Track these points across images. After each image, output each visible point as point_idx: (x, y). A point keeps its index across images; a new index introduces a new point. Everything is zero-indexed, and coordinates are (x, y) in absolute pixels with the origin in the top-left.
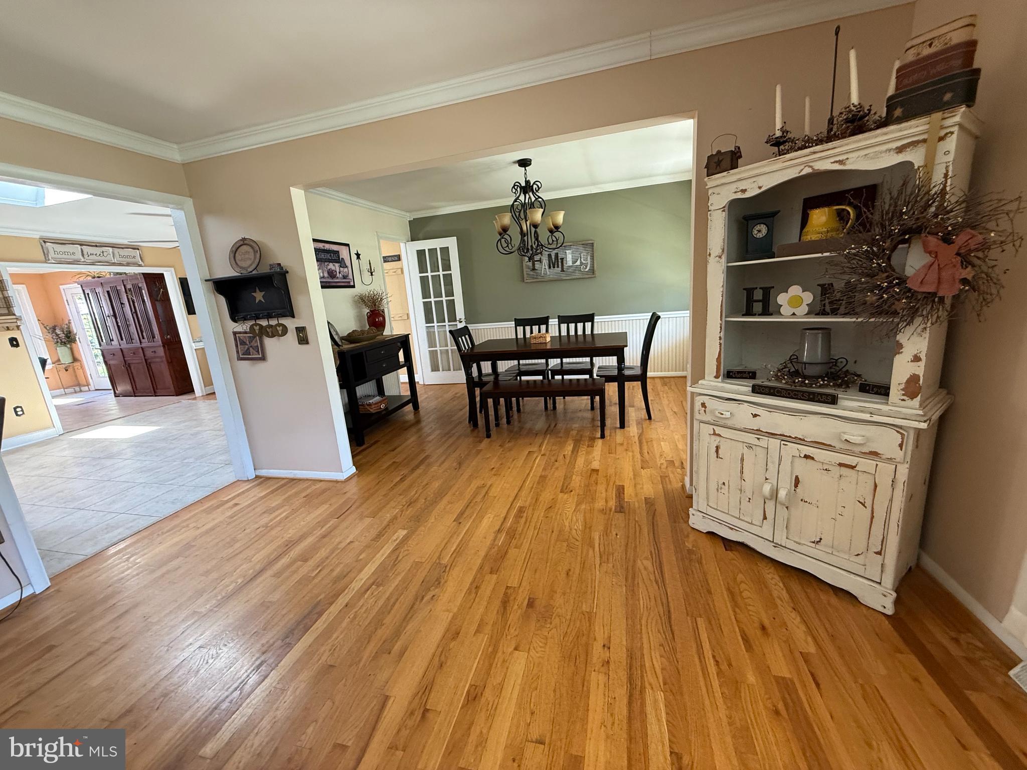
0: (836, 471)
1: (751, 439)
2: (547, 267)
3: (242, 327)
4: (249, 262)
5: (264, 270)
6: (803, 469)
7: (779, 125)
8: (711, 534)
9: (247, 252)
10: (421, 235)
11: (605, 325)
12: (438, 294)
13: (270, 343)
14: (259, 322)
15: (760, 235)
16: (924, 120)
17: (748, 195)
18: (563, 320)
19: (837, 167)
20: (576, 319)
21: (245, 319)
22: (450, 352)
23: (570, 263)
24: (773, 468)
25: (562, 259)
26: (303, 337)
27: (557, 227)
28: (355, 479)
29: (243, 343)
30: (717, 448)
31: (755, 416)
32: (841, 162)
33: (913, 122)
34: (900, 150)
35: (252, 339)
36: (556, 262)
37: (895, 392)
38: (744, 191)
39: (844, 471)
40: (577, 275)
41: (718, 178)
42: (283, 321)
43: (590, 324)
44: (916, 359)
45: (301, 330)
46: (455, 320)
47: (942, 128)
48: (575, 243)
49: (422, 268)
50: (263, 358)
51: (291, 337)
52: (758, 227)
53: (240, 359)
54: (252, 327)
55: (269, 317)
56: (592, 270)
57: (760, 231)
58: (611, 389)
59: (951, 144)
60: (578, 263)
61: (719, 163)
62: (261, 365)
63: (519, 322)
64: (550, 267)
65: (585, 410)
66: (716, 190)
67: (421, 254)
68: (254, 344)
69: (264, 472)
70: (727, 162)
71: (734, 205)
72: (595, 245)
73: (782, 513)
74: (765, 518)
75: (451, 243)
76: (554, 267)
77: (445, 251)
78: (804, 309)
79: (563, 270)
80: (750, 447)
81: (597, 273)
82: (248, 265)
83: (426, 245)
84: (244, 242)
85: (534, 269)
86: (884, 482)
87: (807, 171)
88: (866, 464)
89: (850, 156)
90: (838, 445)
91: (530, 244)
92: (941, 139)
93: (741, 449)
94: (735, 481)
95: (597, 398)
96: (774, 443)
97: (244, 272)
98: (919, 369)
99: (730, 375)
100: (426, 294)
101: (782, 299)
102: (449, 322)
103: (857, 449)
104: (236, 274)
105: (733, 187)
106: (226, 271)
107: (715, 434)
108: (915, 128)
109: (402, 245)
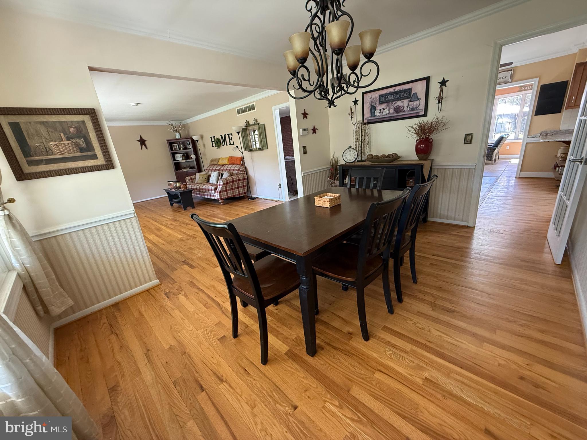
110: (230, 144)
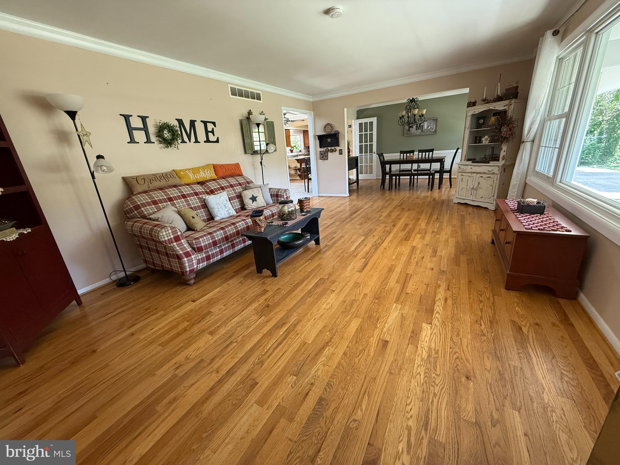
0: (487, 179)
1: (470, 174)
2: (415, 129)
3: (322, 149)
4: (329, 130)
5: (333, 132)
6: (481, 180)
7: (484, 97)
8: (459, 203)
9: (329, 127)
10: (361, 117)
11: (437, 154)
12: (366, 141)
13: (330, 154)
14: (328, 148)
15: (481, 122)
16: (508, 101)
17: (476, 113)
18: (420, 151)
19: (494, 108)
20: (426, 151)
21: (324, 147)
22: (368, 166)
23: (426, 128)
24: (474, 181)
25: (422, 126)
26: (341, 152)
27: (423, 115)
28: (349, 197)
29: (322, 154)
30: (462, 179)
31: (471, 168)
32: (495, 107)
33: (506, 101)
34: (505, 106)
35: (325, 153)
36: (420, 127)
37: (501, 159)
38: (475, 112)
39: (489, 178)
40: (429, 133)
41: (470, 108)
42: (336, 148)
43: (431, 153)
44: (505, 151)
45: (341, 150)
46: (372, 153)
47: (511, 102)
48: (430, 119)
49: (361, 130)
50: (327, 159)
51: (337, 152)
52: (481, 120)
53: (320, 159)
54: (326, 150)
55: (331, 146)
56: (436, 131)
57: (481, 121)
58: (437, 176)
59: (512, 106)
60: (429, 128)
61: (470, 105)
62: (326, 161)
63: (402, 152)
64: (416, 130)
65: (426, 185)
66: (469, 111)
67: (361, 124)
68: (325, 155)
69: (320, 195)
70: (472, 105)
71: (473, 115)
72: (438, 120)
73: (475, 191)
74: (471, 194)
75: (374, 120)
76: (418, 130)
77: (371, 123)
78: (488, 141)
79: (422, 131)
80: (470, 177)
81: (437, 132)
82: (329, 131)
83: (363, 121)
84: (328, 124)
85: (409, 130)
86: (495, 179)
87: (488, 109)
88: (492, 176)
89: (496, 106)
90: (487, 172)
91: (411, 121)
92: (511, 105)
93: (467, 177)
94: (465, 186)
95: (431, 177)
96: (475, 175)
97: (328, 133)
98: (505, 154)
99: (468, 160)
100: (361, 141)
101: (483, 139)
102: (369, 153)
103: (491, 172)
104: (325, 134)
105: (473, 111)
106: (322, 133)
107: (462, 175)
108: (507, 102)
109: (353, 121)
110: (208, 141)
